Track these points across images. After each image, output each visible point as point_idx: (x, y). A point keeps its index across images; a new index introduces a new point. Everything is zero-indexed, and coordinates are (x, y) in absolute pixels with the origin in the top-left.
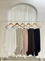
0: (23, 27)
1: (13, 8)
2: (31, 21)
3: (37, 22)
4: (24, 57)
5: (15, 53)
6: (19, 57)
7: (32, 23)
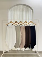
0: (21, 25)
1: (12, 9)
2: (28, 19)
3: (33, 20)
4: (22, 51)
5: (15, 46)
6: (19, 50)
7: (28, 21)
